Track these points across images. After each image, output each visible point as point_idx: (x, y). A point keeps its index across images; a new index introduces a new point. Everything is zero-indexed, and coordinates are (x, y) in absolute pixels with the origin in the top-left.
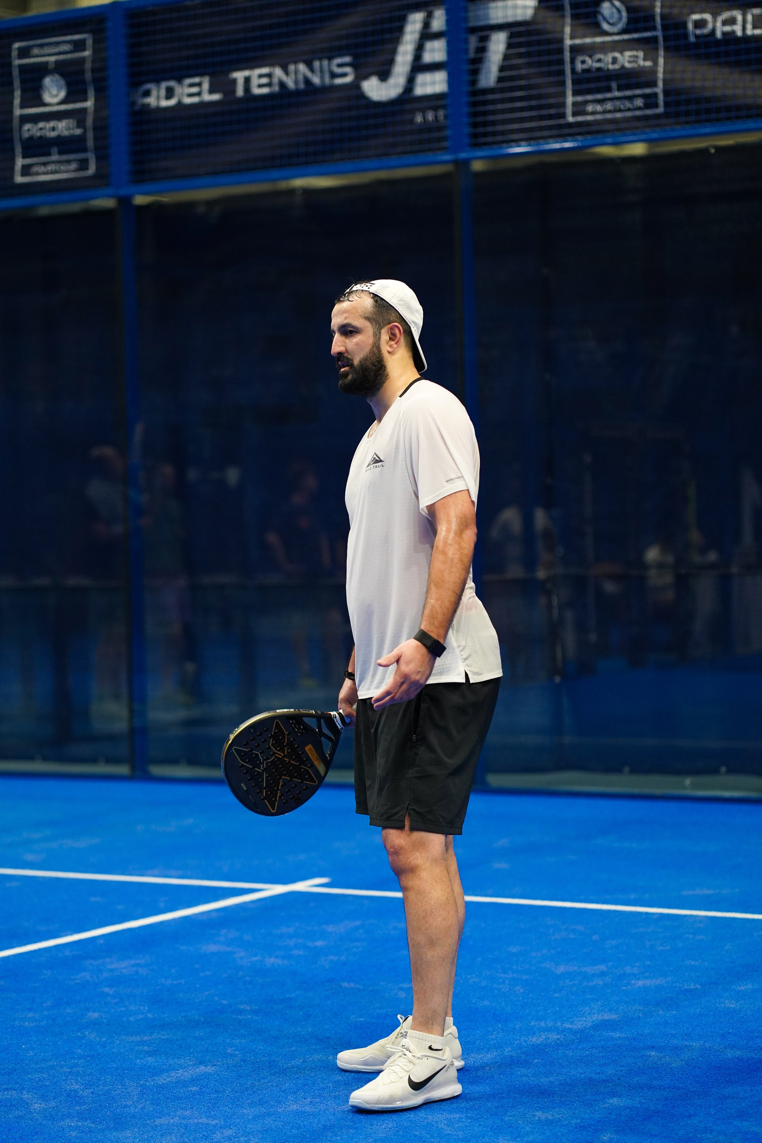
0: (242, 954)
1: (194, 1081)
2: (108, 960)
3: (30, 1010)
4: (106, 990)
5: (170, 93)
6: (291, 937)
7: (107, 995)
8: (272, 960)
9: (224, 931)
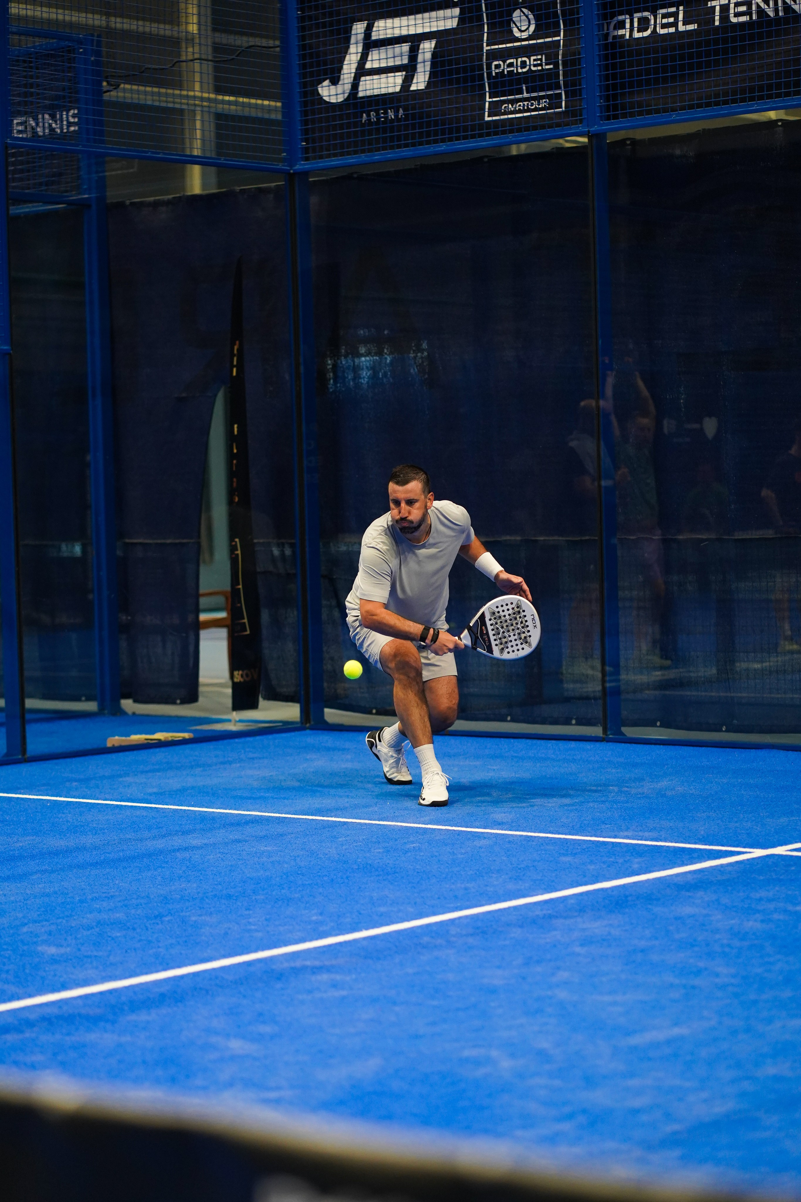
0: (719, 917)
1: (669, 1042)
2: (579, 920)
3: (499, 967)
4: (578, 949)
5: (644, 24)
6: (770, 900)
7: (579, 955)
8: (751, 923)
9: (701, 893)
